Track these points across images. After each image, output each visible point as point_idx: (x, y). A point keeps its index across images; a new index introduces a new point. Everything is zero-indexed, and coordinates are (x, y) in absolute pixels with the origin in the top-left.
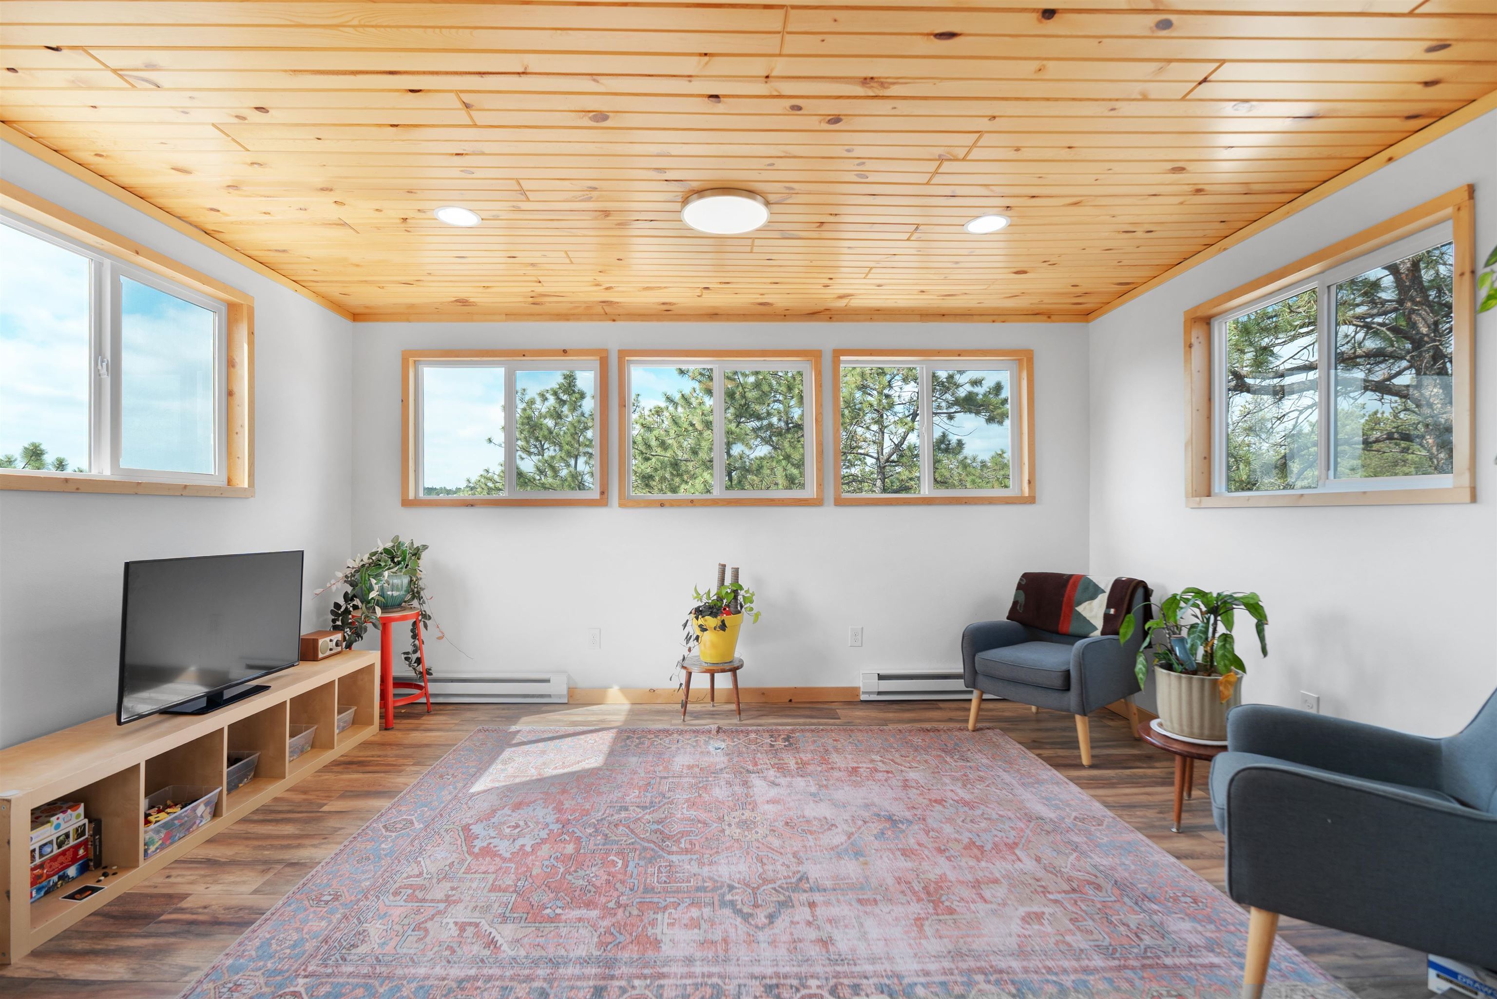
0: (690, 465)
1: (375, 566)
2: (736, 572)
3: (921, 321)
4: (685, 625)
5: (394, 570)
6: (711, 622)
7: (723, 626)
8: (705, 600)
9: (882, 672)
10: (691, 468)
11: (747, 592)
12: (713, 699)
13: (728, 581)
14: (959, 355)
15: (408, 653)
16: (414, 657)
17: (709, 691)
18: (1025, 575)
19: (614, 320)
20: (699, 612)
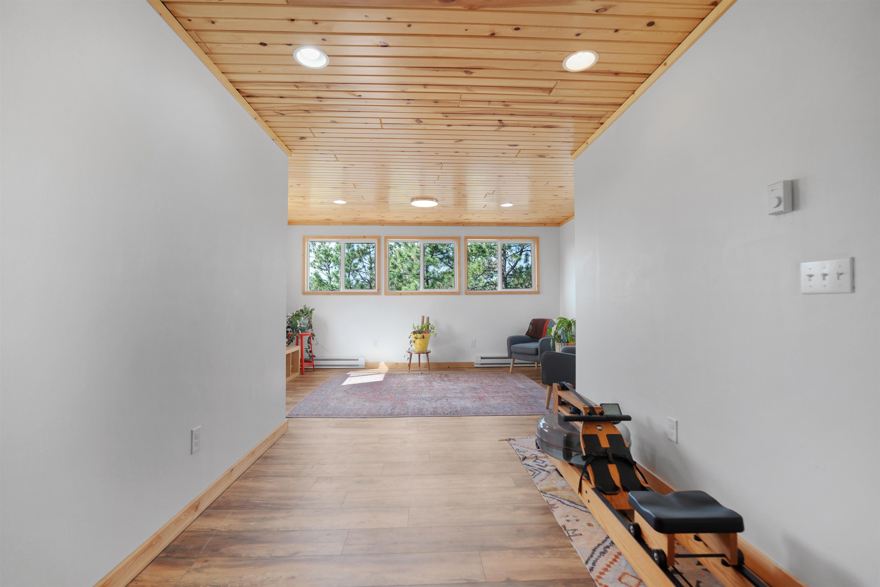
0: (407, 277)
1: (297, 315)
2: (428, 318)
3: (497, 226)
4: (409, 337)
5: (305, 317)
6: (419, 336)
7: (423, 337)
8: (417, 329)
9: (482, 356)
10: (407, 278)
11: (432, 326)
12: (419, 366)
13: (425, 322)
14: (511, 239)
15: (307, 349)
16: (309, 350)
17: (418, 364)
18: (533, 320)
19: (383, 225)
20: (414, 333)
